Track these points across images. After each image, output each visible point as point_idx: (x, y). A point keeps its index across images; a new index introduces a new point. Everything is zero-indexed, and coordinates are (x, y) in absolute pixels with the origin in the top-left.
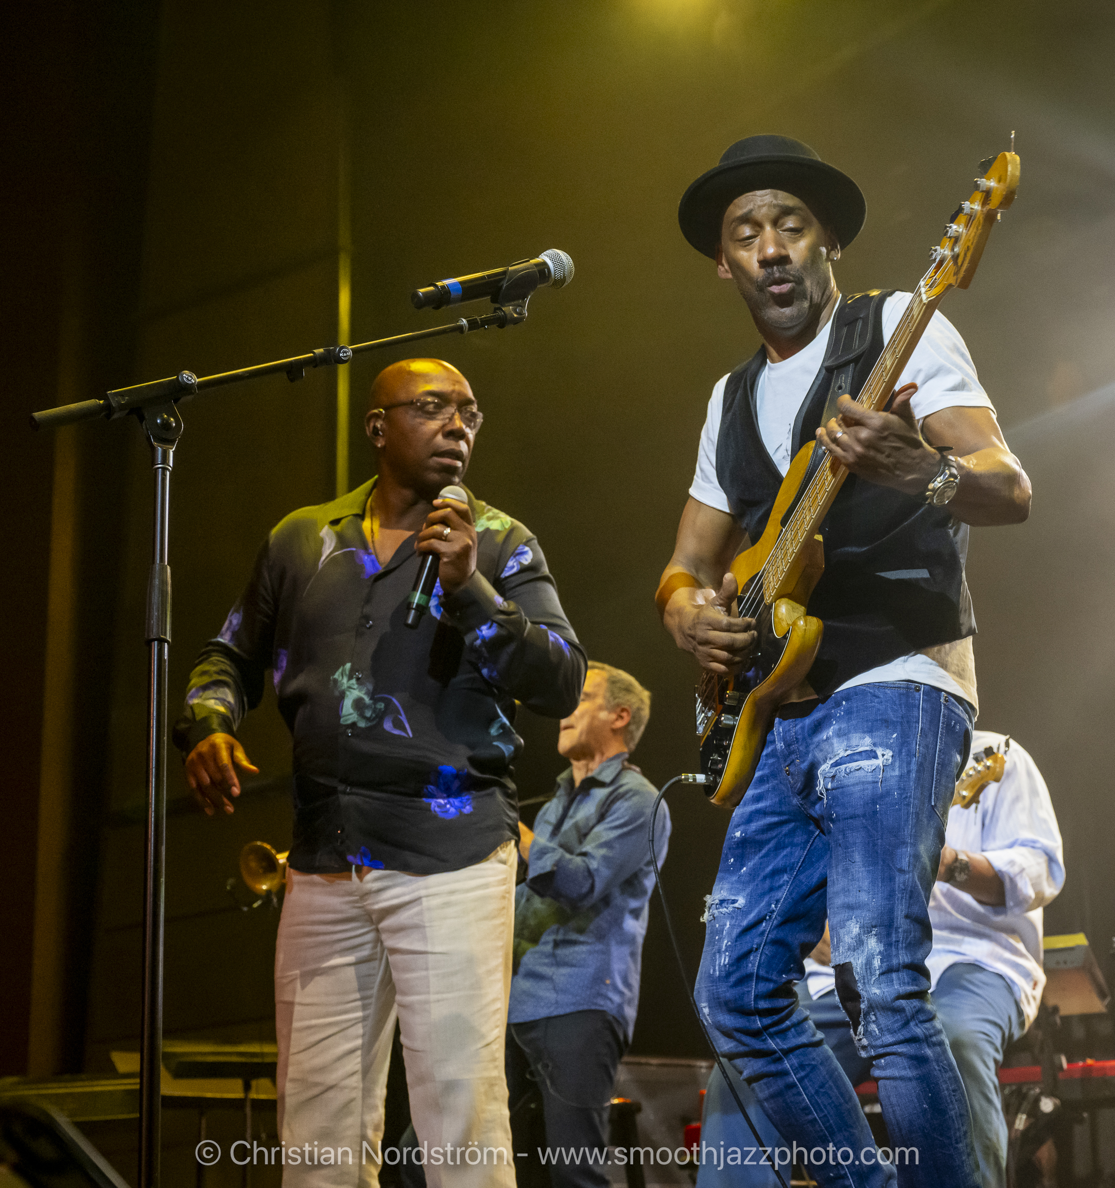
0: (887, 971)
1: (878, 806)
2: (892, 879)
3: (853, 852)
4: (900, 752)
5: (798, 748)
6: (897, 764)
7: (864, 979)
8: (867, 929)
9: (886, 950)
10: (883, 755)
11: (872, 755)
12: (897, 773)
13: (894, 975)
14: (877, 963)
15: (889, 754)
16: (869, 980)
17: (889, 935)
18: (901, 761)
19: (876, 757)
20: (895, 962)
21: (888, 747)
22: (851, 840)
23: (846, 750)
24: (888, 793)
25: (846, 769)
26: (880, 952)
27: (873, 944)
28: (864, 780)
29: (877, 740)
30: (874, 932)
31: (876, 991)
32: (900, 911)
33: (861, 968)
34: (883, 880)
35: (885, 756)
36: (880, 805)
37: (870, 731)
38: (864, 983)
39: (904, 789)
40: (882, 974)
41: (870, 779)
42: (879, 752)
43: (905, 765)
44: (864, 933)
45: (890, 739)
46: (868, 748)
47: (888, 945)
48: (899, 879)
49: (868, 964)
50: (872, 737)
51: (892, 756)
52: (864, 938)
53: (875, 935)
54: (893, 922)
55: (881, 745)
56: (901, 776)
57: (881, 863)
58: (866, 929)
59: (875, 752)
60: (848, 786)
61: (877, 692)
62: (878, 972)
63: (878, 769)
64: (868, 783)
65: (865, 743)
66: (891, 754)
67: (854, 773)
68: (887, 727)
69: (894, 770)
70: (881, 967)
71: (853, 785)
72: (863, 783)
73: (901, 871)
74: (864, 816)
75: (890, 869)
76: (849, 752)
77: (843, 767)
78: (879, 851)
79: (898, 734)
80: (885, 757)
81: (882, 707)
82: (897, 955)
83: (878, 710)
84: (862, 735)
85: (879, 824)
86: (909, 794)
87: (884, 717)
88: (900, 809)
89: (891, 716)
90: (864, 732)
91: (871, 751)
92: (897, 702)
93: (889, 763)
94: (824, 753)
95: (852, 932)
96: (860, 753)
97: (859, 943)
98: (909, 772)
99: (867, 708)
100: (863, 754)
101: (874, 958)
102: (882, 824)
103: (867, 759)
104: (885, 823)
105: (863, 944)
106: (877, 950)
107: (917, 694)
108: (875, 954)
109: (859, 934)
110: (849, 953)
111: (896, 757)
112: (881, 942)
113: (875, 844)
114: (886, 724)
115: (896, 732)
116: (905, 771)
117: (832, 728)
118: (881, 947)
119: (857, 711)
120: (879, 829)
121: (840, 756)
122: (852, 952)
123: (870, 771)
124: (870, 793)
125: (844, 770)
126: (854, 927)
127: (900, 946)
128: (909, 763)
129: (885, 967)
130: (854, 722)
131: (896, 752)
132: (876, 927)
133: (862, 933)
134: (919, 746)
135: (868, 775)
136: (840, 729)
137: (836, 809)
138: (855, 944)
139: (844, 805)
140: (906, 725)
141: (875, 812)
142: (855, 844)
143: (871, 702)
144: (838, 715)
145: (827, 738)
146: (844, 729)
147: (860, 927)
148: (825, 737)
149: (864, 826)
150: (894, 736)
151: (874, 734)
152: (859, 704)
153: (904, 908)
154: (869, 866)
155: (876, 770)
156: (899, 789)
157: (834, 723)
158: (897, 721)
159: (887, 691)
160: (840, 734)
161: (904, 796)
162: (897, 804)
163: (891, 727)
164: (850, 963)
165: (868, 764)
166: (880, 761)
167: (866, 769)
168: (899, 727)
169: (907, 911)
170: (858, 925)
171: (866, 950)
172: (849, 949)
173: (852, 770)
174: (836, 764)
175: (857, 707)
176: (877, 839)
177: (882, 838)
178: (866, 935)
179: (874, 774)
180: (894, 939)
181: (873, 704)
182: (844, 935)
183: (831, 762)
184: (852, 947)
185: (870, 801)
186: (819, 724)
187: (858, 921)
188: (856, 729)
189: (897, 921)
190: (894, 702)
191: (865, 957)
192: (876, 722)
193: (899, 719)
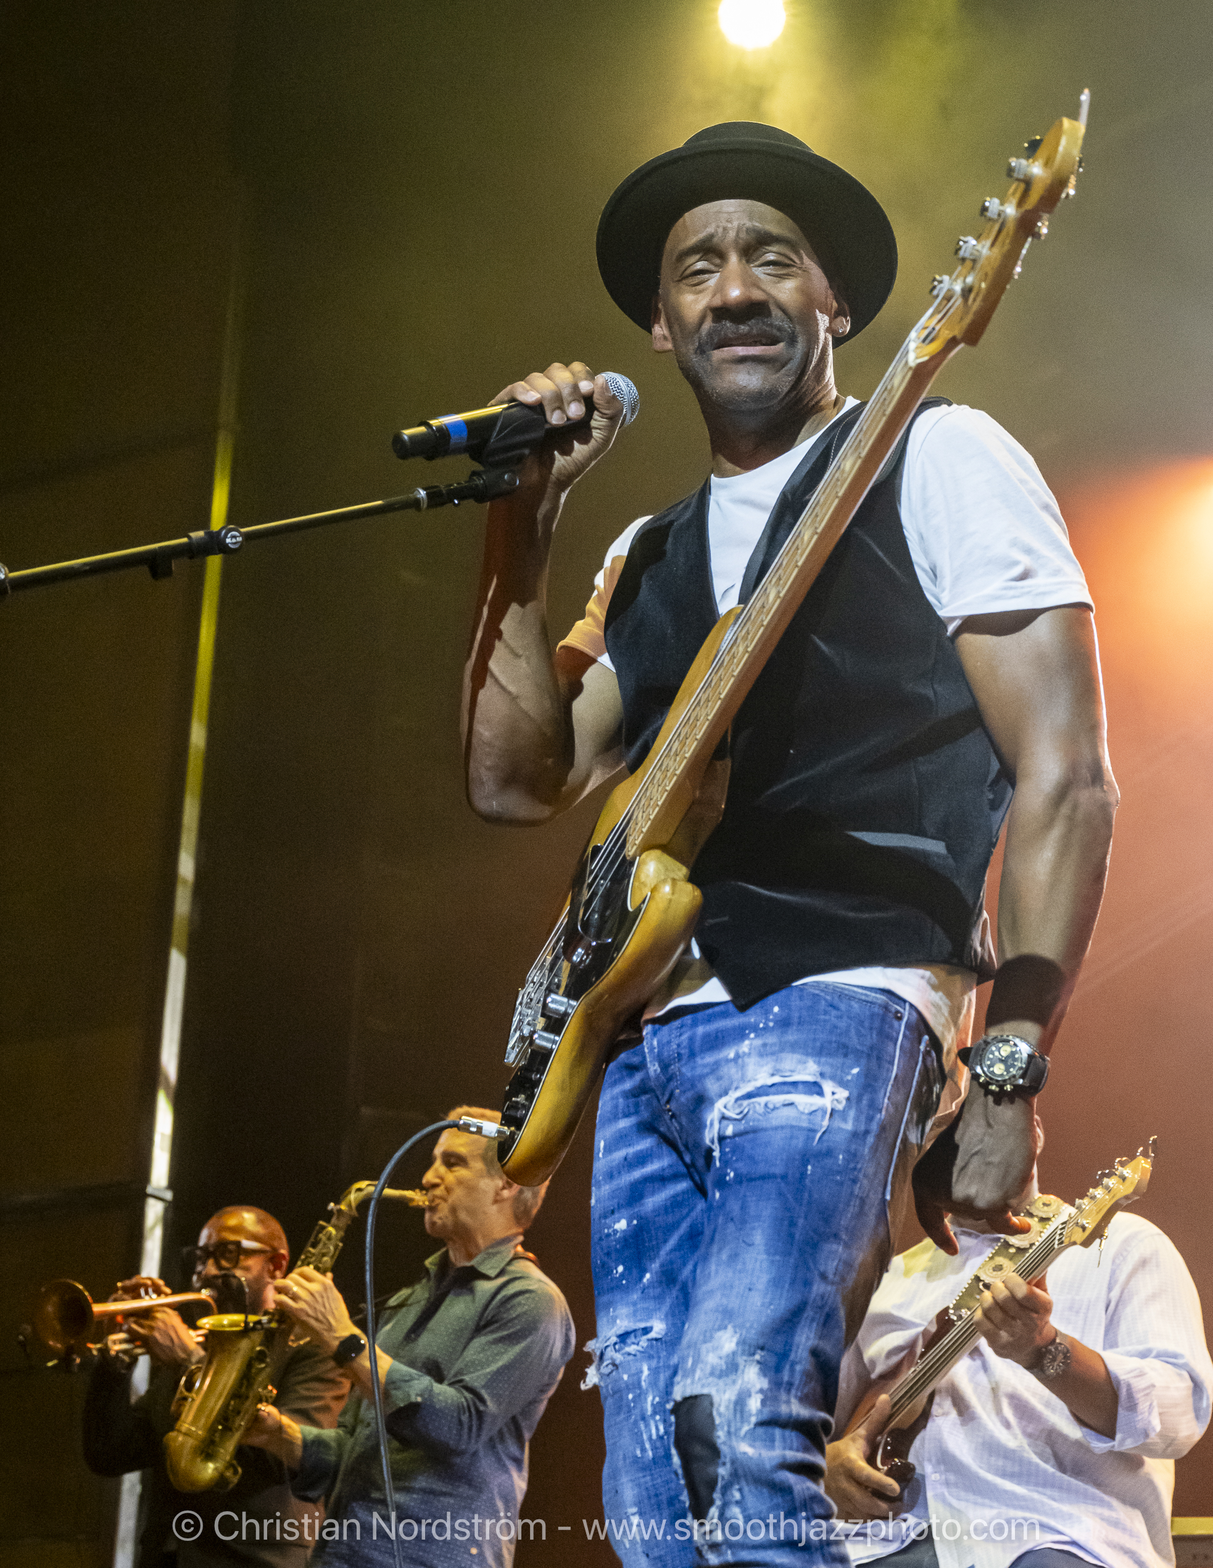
0: (770, 1422)
1: (809, 1167)
2: (807, 1283)
3: (753, 1229)
4: (860, 1097)
5: (679, 1070)
6: (852, 1113)
7: (729, 1426)
8: (749, 1348)
9: (770, 1389)
10: (833, 1093)
11: (815, 1088)
12: (849, 1126)
13: (778, 1432)
14: (754, 1404)
15: (843, 1094)
16: (738, 1430)
17: (778, 1369)
18: (859, 1111)
19: (821, 1093)
20: (784, 1409)
21: (842, 1084)
22: (752, 1210)
23: (773, 1075)
24: (829, 1153)
25: (766, 1105)
26: (761, 1391)
27: (753, 1377)
28: (794, 1123)
29: (827, 1070)
30: (757, 1357)
31: (746, 1449)
32: (805, 1338)
33: (727, 1407)
34: (793, 1282)
35: (834, 1096)
36: (813, 1166)
37: (819, 1052)
38: (729, 1433)
39: (855, 1155)
40: (761, 1424)
41: (805, 1124)
42: (828, 1086)
43: (863, 1118)
44: (743, 1354)
45: (848, 1073)
46: (810, 1079)
47: (777, 1384)
48: (818, 1288)
49: (740, 1403)
50: (819, 1063)
51: (848, 1099)
52: (741, 1360)
53: (758, 1362)
54: (790, 1350)
55: (833, 1078)
56: (855, 1135)
57: (795, 1253)
58: (747, 1348)
59: (820, 1087)
60: (765, 1130)
61: (836, 1001)
62: (753, 1420)
63: (819, 1114)
64: (800, 1128)
65: (808, 1071)
66: (846, 1094)
67: (779, 1111)
68: (846, 1055)
69: (845, 1120)
70: (760, 1412)
71: (776, 1128)
72: (792, 1127)
73: (823, 1277)
74: (784, 1177)
75: (808, 1269)
76: (777, 1079)
77: (763, 1100)
78: (797, 1236)
79: (861, 1070)
80: (836, 1097)
81: (843, 1024)
82: (788, 1402)
83: (835, 1027)
84: (804, 1058)
85: (806, 1195)
86: (859, 1166)
87: (844, 1040)
88: (841, 1184)
89: (854, 1041)
90: (807, 1054)
91: (815, 1084)
92: (867, 1024)
93: (840, 1107)
94: (724, 1083)
95: (722, 1348)
96: (794, 1084)
97: (731, 1368)
98: (867, 1132)
99: (817, 1021)
100: (800, 1087)
101: (750, 1396)
102: (810, 1196)
103: (805, 1093)
104: (816, 1196)
105: (736, 1371)
106: (758, 1387)
107: (896, 1023)
108: (753, 1391)
109: (734, 1353)
110: (711, 1379)
111: (854, 1102)
112: (765, 1375)
113: (792, 1224)
114: (844, 1050)
115: (858, 1066)
116: (863, 1128)
117: (747, 1042)
118: (764, 1383)
119: (799, 1023)
120: (805, 1202)
121: (759, 1084)
122: (716, 1380)
123: (806, 1111)
124: (800, 1145)
125: (763, 1105)
126: (728, 1342)
127: (793, 1392)
128: (870, 1119)
129: (766, 1415)
130: (791, 1036)
131: (855, 1094)
132: (762, 1349)
133: (740, 1352)
134: (889, 1099)
135: (804, 1117)
136: (765, 1045)
137: (737, 1165)
138: (724, 1367)
139: (751, 1158)
140: (874, 1061)
141: (803, 1174)
142: (758, 1218)
143: (826, 1013)
144: (761, 1025)
145: (738, 1056)
146: (772, 1045)
147: (738, 1344)
148: (732, 1055)
149: (780, 1194)
150: (855, 1071)
151: (823, 1060)
152: (804, 1013)
153: (812, 1336)
154: (775, 1254)
155: (817, 1113)
156: (847, 1151)
157: (752, 1035)
158: (862, 1052)
159: (853, 1003)
160: (764, 1052)
161: (852, 1165)
162: (839, 1173)
163: (851, 1056)
164: (708, 1397)
165: (805, 1101)
166: (827, 1102)
167: (801, 1108)
168: (863, 1061)
169: (816, 1342)
170: (735, 1340)
171: (740, 1382)
172: (712, 1374)
173: (778, 1105)
174: (749, 1096)
175: (800, 1017)
176: (799, 1217)
177: (806, 1218)
178: (745, 1358)
179: (812, 1117)
180: (786, 1378)
181: (827, 1017)
182: (708, 1352)
183: (739, 1094)
184: (718, 1372)
185: (797, 1157)
186: (723, 1037)
187: (736, 1332)
188: (794, 1047)
189: (796, 1352)
190: (861, 1023)
191: (736, 1392)
192: (830, 1042)
193: (865, 1049)
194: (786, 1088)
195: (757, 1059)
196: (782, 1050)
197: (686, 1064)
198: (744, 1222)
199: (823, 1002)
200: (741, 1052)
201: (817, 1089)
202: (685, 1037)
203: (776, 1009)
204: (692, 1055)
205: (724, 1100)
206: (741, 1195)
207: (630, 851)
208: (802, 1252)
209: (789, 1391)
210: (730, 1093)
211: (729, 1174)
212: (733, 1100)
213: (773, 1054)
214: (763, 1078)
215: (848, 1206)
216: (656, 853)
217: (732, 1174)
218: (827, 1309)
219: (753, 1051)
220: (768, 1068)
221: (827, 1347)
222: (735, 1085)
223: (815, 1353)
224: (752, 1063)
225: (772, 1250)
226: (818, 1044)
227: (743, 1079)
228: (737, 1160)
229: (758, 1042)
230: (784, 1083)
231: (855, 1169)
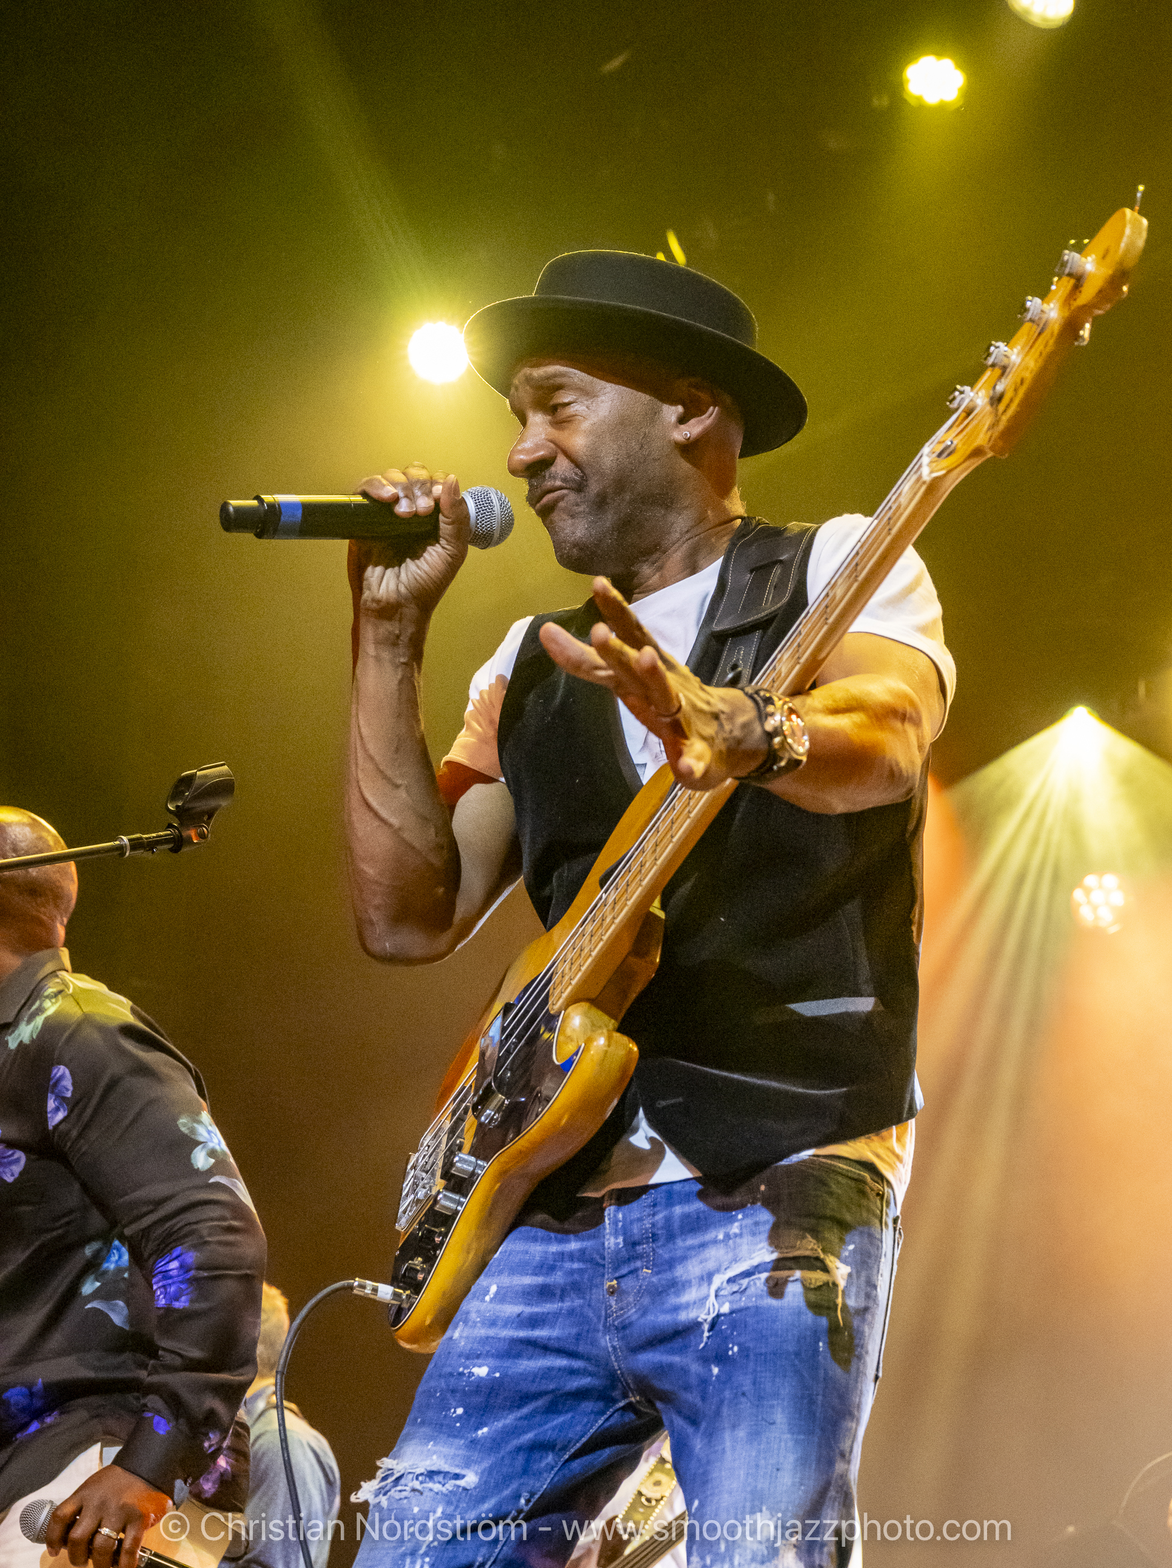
1: (821, 1344)
5: (654, 1251)
10: (837, 1271)
11: (817, 1265)
12: (854, 1302)
15: (843, 1270)
19: (825, 1270)
23: (770, 1253)
25: (765, 1282)
27: (790, 1562)
29: (830, 1246)
36: (825, 1343)
37: (817, 1229)
42: (832, 1263)
46: (812, 1254)
50: (818, 1239)
51: (849, 1274)
57: (818, 1430)
65: (807, 1246)
66: (846, 1271)
68: (841, 1232)
74: (797, 1354)
78: (818, 1414)
80: (838, 1274)
84: (802, 1234)
85: (822, 1372)
87: (836, 1215)
89: (847, 1218)
90: (805, 1230)
91: (816, 1258)
94: (711, 1265)
96: (798, 1259)
97: (773, 1553)
99: (808, 1196)
100: (804, 1262)
102: (826, 1373)
104: (830, 1373)
112: (800, 1559)
113: (812, 1402)
114: (840, 1226)
117: (736, 1223)
119: (792, 1200)
120: (823, 1380)
121: (753, 1263)
123: (815, 1289)
124: (810, 1321)
125: (762, 1282)
136: (755, 1223)
137: (741, 1340)
138: (766, 1552)
139: (759, 1333)
141: (816, 1353)
142: (777, 1396)
144: (749, 1205)
145: (727, 1237)
146: (763, 1223)
148: (719, 1237)
149: (796, 1371)
151: (822, 1235)
153: (835, 1515)
154: (799, 1433)
157: (740, 1216)
160: (756, 1231)
165: (812, 1279)
167: (808, 1286)
172: (753, 1560)
173: (781, 1281)
174: (743, 1275)
176: (819, 1394)
177: (826, 1395)
181: (817, 1194)
183: (731, 1274)
184: (759, 1558)
185: (808, 1333)
186: (706, 1218)
192: (824, 1217)
195: (750, 1238)
197: (663, 1245)
198: (760, 1398)
199: (811, 1178)
200: (730, 1233)
201: (820, 1265)
202: (660, 1216)
203: (763, 1188)
204: (671, 1237)
206: (750, 1370)
207: (554, 1005)
208: (823, 1430)
210: (721, 1274)
211: (732, 1349)
212: (724, 1281)
213: (765, 1232)
216: (584, 1006)
217: (736, 1349)
219: (743, 1231)
222: (723, 1265)
224: (743, 1244)
225: (795, 1430)
226: (813, 1219)
228: (739, 1335)
230: (786, 1259)
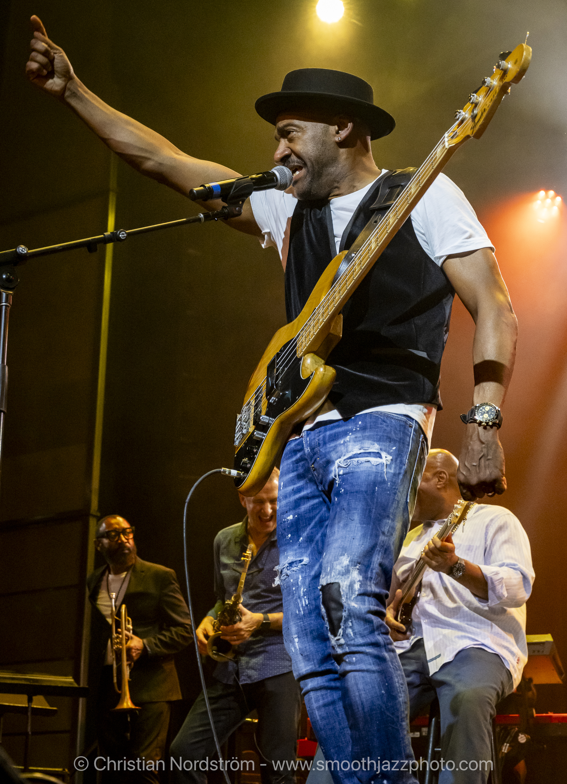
0: (363, 594)
1: (377, 488)
2: (377, 537)
3: (354, 513)
4: (396, 459)
5: (319, 450)
6: (393, 466)
7: (347, 595)
9: (363, 580)
10: (386, 457)
11: (378, 455)
12: (392, 471)
13: (366, 598)
14: (357, 586)
15: (390, 458)
16: (351, 597)
17: (366, 572)
18: (396, 465)
19: (381, 457)
20: (369, 589)
21: (389, 453)
22: (353, 506)
23: (360, 449)
24: (384, 482)
25: (358, 462)
26: (360, 581)
27: (356, 575)
28: (370, 470)
29: (383, 448)
30: (357, 567)
31: (354, 605)
32: (377, 559)
33: (346, 588)
34: (371, 536)
35: (386, 458)
37: (379, 440)
38: (347, 598)
39: (395, 483)
40: (360, 595)
41: (374, 470)
42: (384, 454)
43: (398, 468)
44: (352, 565)
45: (391, 449)
46: (376, 451)
47: (366, 578)
48: (382, 538)
49: (351, 586)
50: (379, 445)
51: (392, 460)
52: (351, 569)
53: (358, 569)
54: (371, 564)
55: (385, 451)
56: (394, 474)
57: (372, 523)
58: (353, 563)
59: (380, 454)
60: (357, 472)
61: (386, 419)
62: (357, 593)
63: (380, 466)
64: (372, 472)
65: (375, 448)
66: (391, 458)
67: (363, 464)
68: (390, 442)
69: (391, 469)
70: (359, 590)
71: (362, 472)
73: (383, 533)
74: (366, 492)
75: (377, 530)
76: (362, 451)
77: (356, 459)
78: (372, 517)
79: (396, 448)
80: (387, 459)
81: (388, 429)
82: (371, 586)
83: (385, 430)
84: (373, 442)
86: (397, 487)
87: (389, 435)
88: (390, 495)
89: (393, 436)
90: (374, 441)
91: (378, 453)
92: (398, 429)
93: (389, 463)
94: (339, 454)
95: (343, 563)
96: (370, 453)
97: (347, 572)
98: (399, 473)
99: (378, 427)
100: (372, 454)
101: (355, 583)
102: (377, 500)
103: (374, 457)
104: (379, 500)
105: (349, 573)
106: (358, 579)
107: (410, 429)
108: (356, 581)
109: (348, 565)
110: (338, 576)
111: (394, 461)
112: (361, 575)
113: (370, 511)
114: (390, 439)
115: (395, 446)
116: (398, 472)
117: (348, 437)
118: (360, 578)
119: (370, 428)
120: (375, 502)
121: (354, 453)
122: (341, 577)
123: (375, 465)
124: (373, 479)
125: (356, 461)
126: (345, 561)
127: (372, 581)
128: (401, 468)
129: (362, 591)
130: (367, 434)
131: (394, 458)
132: (359, 563)
133: (350, 565)
134: (408, 460)
135: (374, 467)
136: (356, 437)
137: (345, 486)
138: (344, 571)
139: (352, 483)
140: (402, 444)
141: (374, 491)
142: (356, 509)
143: (381, 424)
144: (354, 430)
145: (345, 442)
146: (359, 437)
147: (349, 561)
148: (342, 442)
149: (365, 499)
150: (394, 448)
151: (381, 443)
152: (372, 424)
153: (379, 558)
155: (379, 465)
156: (392, 482)
157: (350, 434)
158: (397, 441)
159: (392, 420)
160: (356, 440)
161: (394, 487)
162: (389, 490)
163: (392, 442)
164: (338, 584)
165: (374, 460)
166: (384, 461)
167: (373, 463)
168: (397, 444)
169: (381, 560)
170: (348, 560)
171: (351, 577)
172: (339, 574)
173: (363, 462)
174: (350, 458)
175: (371, 426)
176: (373, 509)
177: (376, 509)
178: (352, 567)
179: (377, 467)
180: (369, 576)
181: (382, 426)
182: (337, 565)
183: (345, 457)
184: (341, 573)
185: (371, 484)
186: (338, 435)
187: (348, 557)
188: (369, 438)
189: (373, 565)
190: (396, 428)
191: (349, 582)
192: (383, 436)
193: (398, 439)
194: (366, 455)
195: (353, 443)
196: (364, 439)
197: (322, 447)
198: (349, 510)
199: (380, 419)
200: (346, 441)
201: (379, 455)
202: (321, 437)
203: (361, 422)
204: (324, 444)
205: (339, 460)
206: (347, 499)
207: (299, 354)
208: (374, 523)
209: (370, 581)
210: (342, 457)
211: (342, 490)
212: (343, 460)
213: (360, 441)
214: (356, 451)
215: (393, 504)
216: (312, 355)
218: (385, 547)
219: (351, 440)
220: (358, 447)
221: (386, 562)
222: (344, 454)
223: (381, 565)
224: (351, 445)
225: (362, 523)
226: (379, 437)
227: (347, 452)
228: (344, 484)
229: (353, 436)
230: (365, 453)
231: (395, 489)
